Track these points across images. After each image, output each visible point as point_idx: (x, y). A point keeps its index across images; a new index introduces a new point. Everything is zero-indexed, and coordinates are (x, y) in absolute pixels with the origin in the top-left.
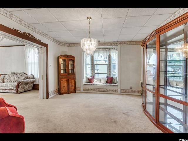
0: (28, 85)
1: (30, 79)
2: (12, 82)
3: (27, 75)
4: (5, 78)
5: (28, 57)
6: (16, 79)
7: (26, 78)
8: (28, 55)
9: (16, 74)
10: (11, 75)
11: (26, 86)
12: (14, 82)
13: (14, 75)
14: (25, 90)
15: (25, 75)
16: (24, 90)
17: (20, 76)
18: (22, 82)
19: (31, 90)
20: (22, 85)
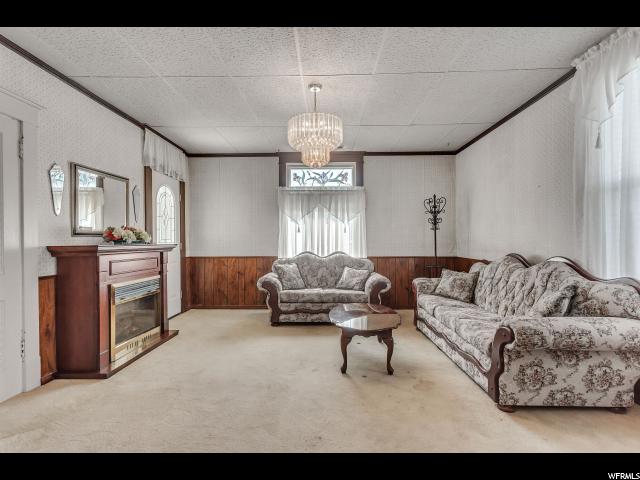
0: (583, 367)
1: (605, 323)
2: (502, 308)
3: (583, 283)
4: (480, 279)
5: (598, 145)
6: (517, 299)
7: (577, 303)
8: (595, 125)
9: (526, 264)
10: (500, 269)
11: (561, 372)
12: (506, 309)
13: (511, 272)
14: (559, 396)
15: (573, 278)
16: (552, 395)
17: (538, 283)
18: (523, 332)
19: (621, 410)
20: (527, 360)
